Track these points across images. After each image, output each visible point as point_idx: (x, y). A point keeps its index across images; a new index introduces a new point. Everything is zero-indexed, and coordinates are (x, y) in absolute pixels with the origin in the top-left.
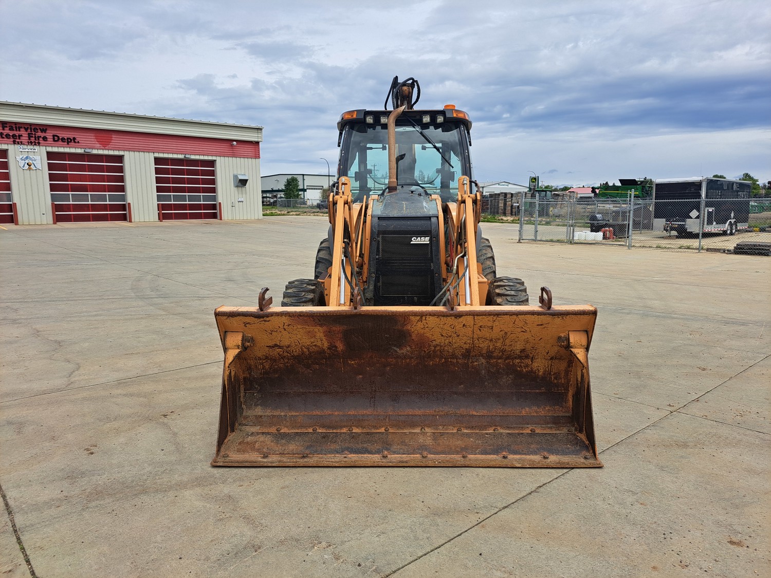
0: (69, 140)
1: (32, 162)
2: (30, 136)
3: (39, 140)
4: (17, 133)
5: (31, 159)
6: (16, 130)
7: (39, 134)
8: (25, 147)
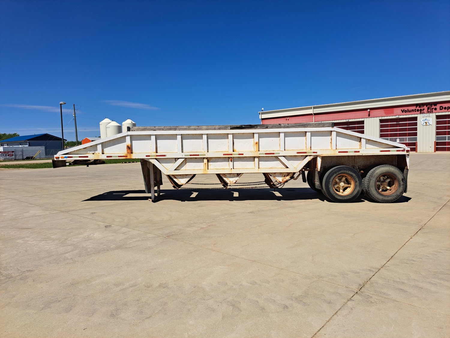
0: (448, 108)
1: (427, 121)
2: (428, 109)
3: (432, 110)
4: (422, 108)
5: (427, 120)
6: (422, 107)
7: (433, 107)
8: (425, 114)
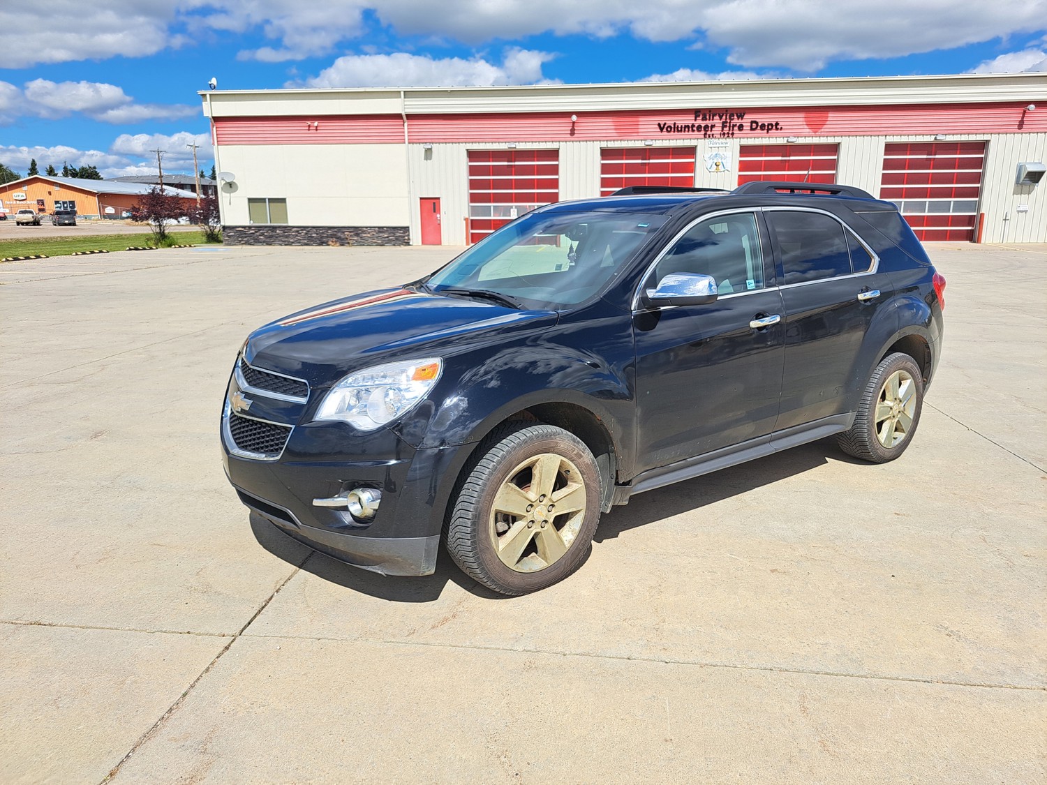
0: (770, 127)
2: (724, 126)
4: (709, 123)
6: (710, 119)
8: (714, 141)
